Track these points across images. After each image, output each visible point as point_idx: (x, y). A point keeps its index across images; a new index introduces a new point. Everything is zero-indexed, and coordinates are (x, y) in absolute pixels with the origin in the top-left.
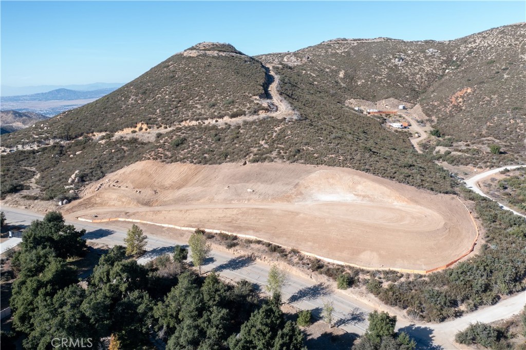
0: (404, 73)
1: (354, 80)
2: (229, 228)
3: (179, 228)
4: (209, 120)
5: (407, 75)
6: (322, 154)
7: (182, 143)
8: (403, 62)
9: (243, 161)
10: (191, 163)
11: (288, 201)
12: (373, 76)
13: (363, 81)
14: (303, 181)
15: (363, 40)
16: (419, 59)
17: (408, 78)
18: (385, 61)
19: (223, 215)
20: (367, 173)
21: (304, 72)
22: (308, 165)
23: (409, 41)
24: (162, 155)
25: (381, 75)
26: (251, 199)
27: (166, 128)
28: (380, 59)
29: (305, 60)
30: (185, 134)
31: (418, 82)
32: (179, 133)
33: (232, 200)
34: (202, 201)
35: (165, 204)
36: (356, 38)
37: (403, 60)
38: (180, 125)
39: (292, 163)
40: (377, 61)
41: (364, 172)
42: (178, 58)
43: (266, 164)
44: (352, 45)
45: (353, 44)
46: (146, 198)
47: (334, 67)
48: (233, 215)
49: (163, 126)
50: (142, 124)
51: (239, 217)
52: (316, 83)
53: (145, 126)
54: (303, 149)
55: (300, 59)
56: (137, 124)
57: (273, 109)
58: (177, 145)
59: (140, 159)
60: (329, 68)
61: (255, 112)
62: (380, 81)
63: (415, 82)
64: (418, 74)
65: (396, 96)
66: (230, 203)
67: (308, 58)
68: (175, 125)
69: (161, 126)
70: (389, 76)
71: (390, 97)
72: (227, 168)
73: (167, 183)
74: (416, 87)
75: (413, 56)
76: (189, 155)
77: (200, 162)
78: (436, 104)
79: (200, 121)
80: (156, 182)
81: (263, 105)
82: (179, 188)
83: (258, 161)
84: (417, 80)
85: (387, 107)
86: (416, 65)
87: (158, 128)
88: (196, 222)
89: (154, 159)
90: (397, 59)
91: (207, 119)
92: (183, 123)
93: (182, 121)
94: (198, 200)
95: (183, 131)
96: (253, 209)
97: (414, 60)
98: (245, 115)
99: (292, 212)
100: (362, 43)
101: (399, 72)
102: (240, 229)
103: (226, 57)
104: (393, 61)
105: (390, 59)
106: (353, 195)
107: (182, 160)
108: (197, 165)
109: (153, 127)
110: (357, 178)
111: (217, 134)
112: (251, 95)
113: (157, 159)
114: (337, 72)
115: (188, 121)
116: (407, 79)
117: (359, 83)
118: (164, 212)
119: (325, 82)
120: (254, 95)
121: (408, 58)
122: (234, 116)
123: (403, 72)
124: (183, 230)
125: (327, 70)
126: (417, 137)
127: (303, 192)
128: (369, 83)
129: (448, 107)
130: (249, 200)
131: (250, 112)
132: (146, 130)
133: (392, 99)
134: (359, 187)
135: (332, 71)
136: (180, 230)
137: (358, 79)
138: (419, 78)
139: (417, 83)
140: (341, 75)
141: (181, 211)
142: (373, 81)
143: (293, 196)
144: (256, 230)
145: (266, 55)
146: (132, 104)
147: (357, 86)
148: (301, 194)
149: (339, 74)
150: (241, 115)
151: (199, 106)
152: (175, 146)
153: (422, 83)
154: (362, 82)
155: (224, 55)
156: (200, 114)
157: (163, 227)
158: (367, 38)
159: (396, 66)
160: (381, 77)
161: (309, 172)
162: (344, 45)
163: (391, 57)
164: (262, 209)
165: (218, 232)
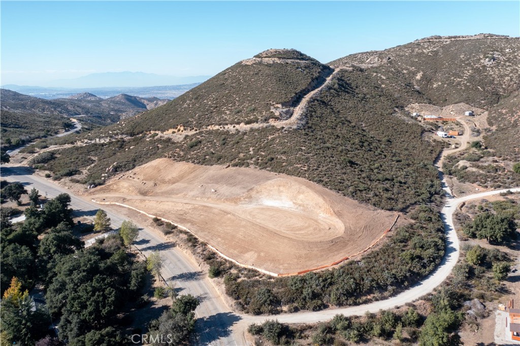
0: (491, 75)
1: (431, 83)
2: (177, 219)
3: (147, 215)
4: (229, 126)
5: (494, 78)
6: (290, 164)
7: (196, 145)
8: (495, 62)
9: (228, 164)
10: (192, 163)
11: (236, 203)
12: (452, 78)
13: (440, 83)
14: (258, 187)
15: (459, 37)
16: (516, 58)
17: (493, 80)
18: (473, 61)
19: (180, 209)
20: (317, 184)
21: (375, 74)
22: (272, 173)
23: (514, 37)
24: (176, 154)
25: (462, 77)
26: (210, 198)
27: (196, 130)
28: (468, 59)
29: (385, 61)
30: (203, 138)
31: (505, 85)
32: (199, 137)
33: (197, 197)
34: (179, 195)
35: (156, 195)
36: (453, 35)
37: (494, 60)
38: (207, 128)
39: (261, 169)
40: (463, 62)
41: (315, 183)
43: (243, 168)
44: (444, 43)
45: (446, 42)
46: (147, 189)
47: (413, 68)
48: (187, 209)
49: (195, 128)
50: (181, 126)
51: (190, 211)
52: (383, 86)
53: (182, 128)
54: (277, 158)
55: (380, 60)
56: (178, 125)
57: (283, 117)
58: (192, 147)
59: (161, 157)
60: (407, 69)
61: (266, 120)
62: (459, 84)
63: (501, 85)
64: (507, 75)
65: (467, 101)
66: (195, 200)
67: (389, 58)
68: (203, 128)
69: (193, 129)
70: (471, 79)
71: (460, 102)
72: (215, 170)
73: (167, 179)
74: (501, 90)
75: (510, 56)
76: (195, 156)
77: (198, 163)
78: (504, 111)
79: (221, 126)
80: (161, 176)
81: (276, 114)
82: (174, 183)
83: (237, 166)
84: (505, 83)
85: (452, 112)
86: (509, 66)
87: (191, 130)
88: (161, 212)
89: (169, 157)
90: (487, 59)
91: (227, 124)
92: (209, 127)
93: (209, 125)
94: (177, 194)
95: (203, 134)
96: (202, 206)
97: (509, 60)
98: (257, 123)
99: (225, 212)
100: (456, 41)
101: (486, 74)
102: (183, 221)
104: (482, 61)
105: (480, 59)
106: (292, 203)
107: (187, 160)
108: (196, 165)
109: (187, 129)
110: (304, 188)
111: (225, 137)
112: (274, 103)
113: (171, 157)
114: (415, 74)
115: (213, 126)
116: (492, 82)
117: (435, 86)
118: (147, 201)
119: (394, 85)
120: (277, 104)
121: (501, 58)
122: (247, 123)
123: (490, 73)
124: (149, 217)
125: (405, 72)
126: (453, 149)
127: (253, 196)
128: (445, 86)
129: (515, 116)
130: (208, 198)
131: (262, 120)
132: (182, 131)
133: (462, 104)
134: (301, 196)
135: (410, 72)
136: (147, 216)
137: (436, 81)
138: (508, 81)
139: (504, 86)
140: (418, 77)
141: (158, 202)
142: (451, 83)
143: (242, 199)
144: (193, 223)
145: (362, 53)
146: (185, 108)
147: (432, 89)
148: (251, 197)
149: (417, 76)
150: (254, 122)
151: (228, 112)
152: (190, 148)
153: (509, 86)
154: (439, 85)
155: (279, 62)
156: (225, 120)
157: (140, 213)
158: (464, 35)
159: (484, 67)
160: (461, 80)
161: (268, 179)
162: (435, 44)
163: (481, 57)
164: (208, 207)
165: (167, 221)
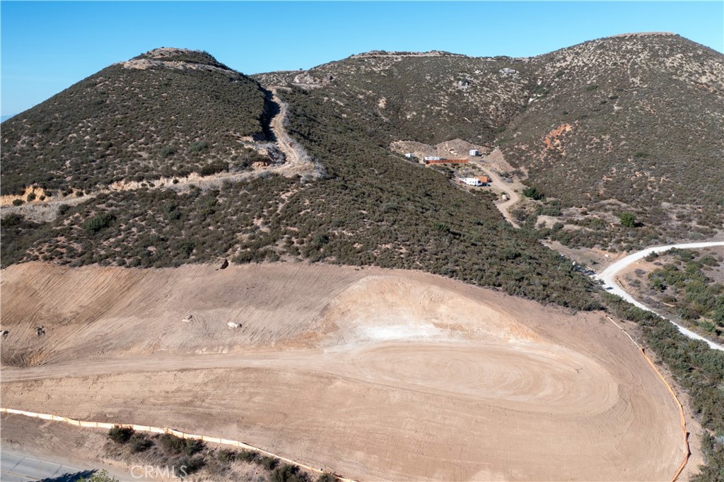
0: (472, 103)
1: (401, 112)
2: (184, 420)
3: (76, 423)
4: (163, 180)
5: (476, 106)
6: (368, 245)
7: (107, 226)
8: (469, 86)
9: (222, 259)
10: (120, 265)
11: (310, 346)
12: (428, 106)
13: (415, 113)
14: (337, 301)
15: (410, 53)
16: (492, 82)
17: (477, 109)
18: (444, 84)
19: (174, 387)
20: (452, 279)
21: (326, 98)
22: (344, 266)
23: (475, 57)
24: (64, 250)
25: (440, 106)
26: (235, 343)
27: (80, 195)
28: (437, 82)
29: (326, 81)
30: (113, 208)
31: (493, 116)
32: (103, 206)
33: (196, 347)
34: (134, 350)
35: (57, 359)
36: (401, 51)
37: (469, 83)
38: (108, 189)
39: (314, 262)
40: (433, 84)
41: (447, 277)
42: (115, 71)
43: (266, 265)
44: (395, 60)
45: (397, 58)
46: (18, 346)
47: (370, 92)
48: (196, 385)
49: (75, 191)
50: (35, 188)
51: (209, 389)
52: (345, 116)
53: (40, 192)
54: (334, 235)
55: (318, 80)
56: (24, 187)
57: (277, 159)
58: (97, 230)
59: (19, 260)
60: (362, 94)
61: (246, 165)
62: (439, 113)
63: (488, 115)
64: (491, 103)
65: (464, 137)
66: (193, 355)
67: (331, 78)
68: (98, 189)
69: (71, 192)
70: (451, 107)
71: (455, 138)
72: (191, 276)
73: (68, 309)
74: (490, 122)
75: (483, 79)
76: (118, 249)
77: (138, 264)
78: (523, 148)
79: (144, 182)
80: (45, 308)
81: (260, 153)
82: (92, 319)
83: (249, 261)
84: (491, 113)
85: (452, 152)
86: (488, 91)
87: (65, 195)
88: (115, 405)
89: (45, 259)
90: (460, 82)
91: (157, 178)
92: (114, 186)
93: (111, 182)
94: (128, 348)
95: (110, 201)
96: (239, 370)
97: (484, 84)
98: (228, 171)
99: (320, 377)
100: (409, 59)
101: (465, 101)
102: (209, 420)
103: (197, 71)
104: (455, 84)
105: (451, 82)
106: (432, 326)
107: (103, 261)
108: (133, 269)
109: (56, 194)
110: (436, 290)
111: (175, 205)
112: (238, 134)
113: (52, 259)
114: (375, 100)
115: (123, 182)
116: (476, 112)
117: (408, 117)
118: (47, 383)
119: (359, 114)
120: (245, 135)
121: (475, 81)
122: (207, 172)
123: (470, 101)
124: (84, 429)
125: (361, 97)
126: (505, 201)
127: (338, 323)
128: (423, 116)
129: (542, 152)
130: (231, 346)
131: (236, 165)
132: (42, 198)
133: (458, 140)
134: (443, 309)
135: (368, 98)
136: (76, 428)
137: (407, 110)
138: (493, 110)
139: (491, 117)
140: (382, 104)
141: (86, 378)
142: (429, 113)
143: (320, 334)
144: (244, 423)
145: (268, 74)
146: (22, 150)
147: (406, 120)
148: (334, 328)
149: (379, 103)
150: (221, 170)
151: (145, 155)
152: (92, 232)
153: (498, 116)
154: (413, 116)
155: (194, 68)
156: (146, 169)
157: (42, 421)
158: (416, 51)
159: (459, 91)
160: (439, 108)
161: (347, 281)
162: (383, 61)
163: (452, 79)
164: (256, 370)
165: (162, 431)
